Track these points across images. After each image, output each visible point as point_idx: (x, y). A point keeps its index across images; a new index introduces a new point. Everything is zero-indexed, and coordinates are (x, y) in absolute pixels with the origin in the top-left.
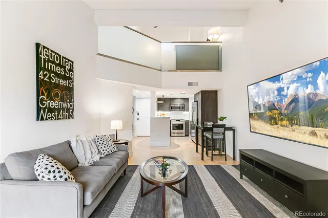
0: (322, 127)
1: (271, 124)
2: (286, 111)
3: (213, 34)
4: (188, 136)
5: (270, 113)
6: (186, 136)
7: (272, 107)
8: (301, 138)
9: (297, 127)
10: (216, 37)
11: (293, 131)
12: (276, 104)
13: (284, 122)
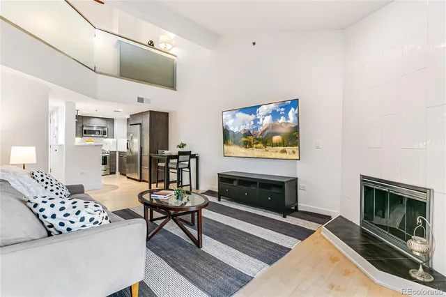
0: (290, 146)
1: (246, 148)
2: (261, 137)
3: (166, 42)
4: (114, 173)
5: (246, 139)
6: (111, 173)
7: (247, 134)
8: (274, 155)
9: (270, 147)
10: (169, 47)
11: (267, 151)
12: (251, 132)
13: (259, 145)
